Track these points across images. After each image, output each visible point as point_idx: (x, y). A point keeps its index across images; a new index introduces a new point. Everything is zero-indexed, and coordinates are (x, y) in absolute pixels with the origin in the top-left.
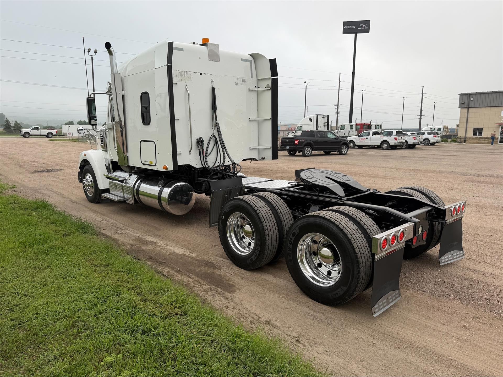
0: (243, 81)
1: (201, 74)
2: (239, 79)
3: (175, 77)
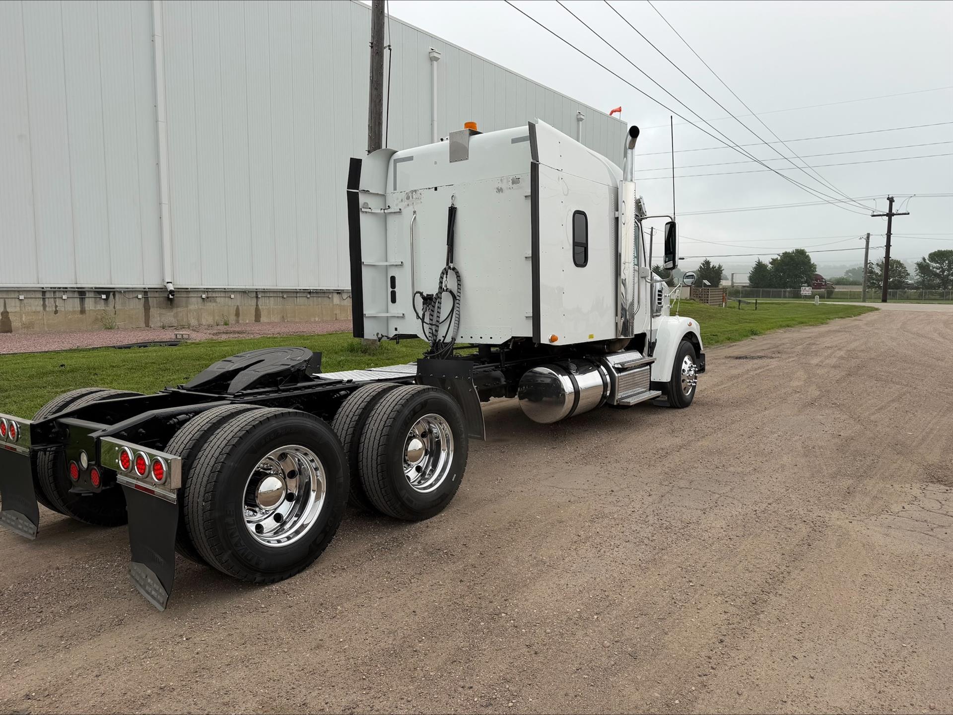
1: (436, 189)
2: (505, 181)
3: (400, 202)
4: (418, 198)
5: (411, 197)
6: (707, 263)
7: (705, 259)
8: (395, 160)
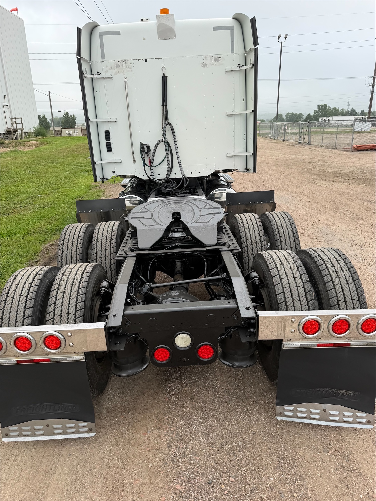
0: (216, 60)
1: (146, 60)
2: (209, 59)
3: (110, 69)
4: (128, 67)
5: (121, 66)
6: (67, 114)
7: (65, 111)
8: (100, 33)
